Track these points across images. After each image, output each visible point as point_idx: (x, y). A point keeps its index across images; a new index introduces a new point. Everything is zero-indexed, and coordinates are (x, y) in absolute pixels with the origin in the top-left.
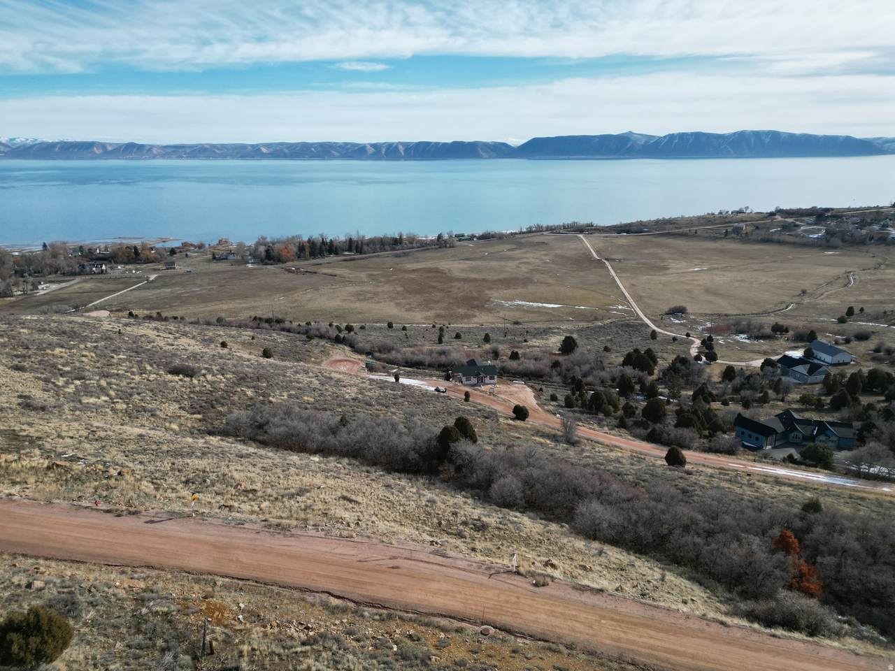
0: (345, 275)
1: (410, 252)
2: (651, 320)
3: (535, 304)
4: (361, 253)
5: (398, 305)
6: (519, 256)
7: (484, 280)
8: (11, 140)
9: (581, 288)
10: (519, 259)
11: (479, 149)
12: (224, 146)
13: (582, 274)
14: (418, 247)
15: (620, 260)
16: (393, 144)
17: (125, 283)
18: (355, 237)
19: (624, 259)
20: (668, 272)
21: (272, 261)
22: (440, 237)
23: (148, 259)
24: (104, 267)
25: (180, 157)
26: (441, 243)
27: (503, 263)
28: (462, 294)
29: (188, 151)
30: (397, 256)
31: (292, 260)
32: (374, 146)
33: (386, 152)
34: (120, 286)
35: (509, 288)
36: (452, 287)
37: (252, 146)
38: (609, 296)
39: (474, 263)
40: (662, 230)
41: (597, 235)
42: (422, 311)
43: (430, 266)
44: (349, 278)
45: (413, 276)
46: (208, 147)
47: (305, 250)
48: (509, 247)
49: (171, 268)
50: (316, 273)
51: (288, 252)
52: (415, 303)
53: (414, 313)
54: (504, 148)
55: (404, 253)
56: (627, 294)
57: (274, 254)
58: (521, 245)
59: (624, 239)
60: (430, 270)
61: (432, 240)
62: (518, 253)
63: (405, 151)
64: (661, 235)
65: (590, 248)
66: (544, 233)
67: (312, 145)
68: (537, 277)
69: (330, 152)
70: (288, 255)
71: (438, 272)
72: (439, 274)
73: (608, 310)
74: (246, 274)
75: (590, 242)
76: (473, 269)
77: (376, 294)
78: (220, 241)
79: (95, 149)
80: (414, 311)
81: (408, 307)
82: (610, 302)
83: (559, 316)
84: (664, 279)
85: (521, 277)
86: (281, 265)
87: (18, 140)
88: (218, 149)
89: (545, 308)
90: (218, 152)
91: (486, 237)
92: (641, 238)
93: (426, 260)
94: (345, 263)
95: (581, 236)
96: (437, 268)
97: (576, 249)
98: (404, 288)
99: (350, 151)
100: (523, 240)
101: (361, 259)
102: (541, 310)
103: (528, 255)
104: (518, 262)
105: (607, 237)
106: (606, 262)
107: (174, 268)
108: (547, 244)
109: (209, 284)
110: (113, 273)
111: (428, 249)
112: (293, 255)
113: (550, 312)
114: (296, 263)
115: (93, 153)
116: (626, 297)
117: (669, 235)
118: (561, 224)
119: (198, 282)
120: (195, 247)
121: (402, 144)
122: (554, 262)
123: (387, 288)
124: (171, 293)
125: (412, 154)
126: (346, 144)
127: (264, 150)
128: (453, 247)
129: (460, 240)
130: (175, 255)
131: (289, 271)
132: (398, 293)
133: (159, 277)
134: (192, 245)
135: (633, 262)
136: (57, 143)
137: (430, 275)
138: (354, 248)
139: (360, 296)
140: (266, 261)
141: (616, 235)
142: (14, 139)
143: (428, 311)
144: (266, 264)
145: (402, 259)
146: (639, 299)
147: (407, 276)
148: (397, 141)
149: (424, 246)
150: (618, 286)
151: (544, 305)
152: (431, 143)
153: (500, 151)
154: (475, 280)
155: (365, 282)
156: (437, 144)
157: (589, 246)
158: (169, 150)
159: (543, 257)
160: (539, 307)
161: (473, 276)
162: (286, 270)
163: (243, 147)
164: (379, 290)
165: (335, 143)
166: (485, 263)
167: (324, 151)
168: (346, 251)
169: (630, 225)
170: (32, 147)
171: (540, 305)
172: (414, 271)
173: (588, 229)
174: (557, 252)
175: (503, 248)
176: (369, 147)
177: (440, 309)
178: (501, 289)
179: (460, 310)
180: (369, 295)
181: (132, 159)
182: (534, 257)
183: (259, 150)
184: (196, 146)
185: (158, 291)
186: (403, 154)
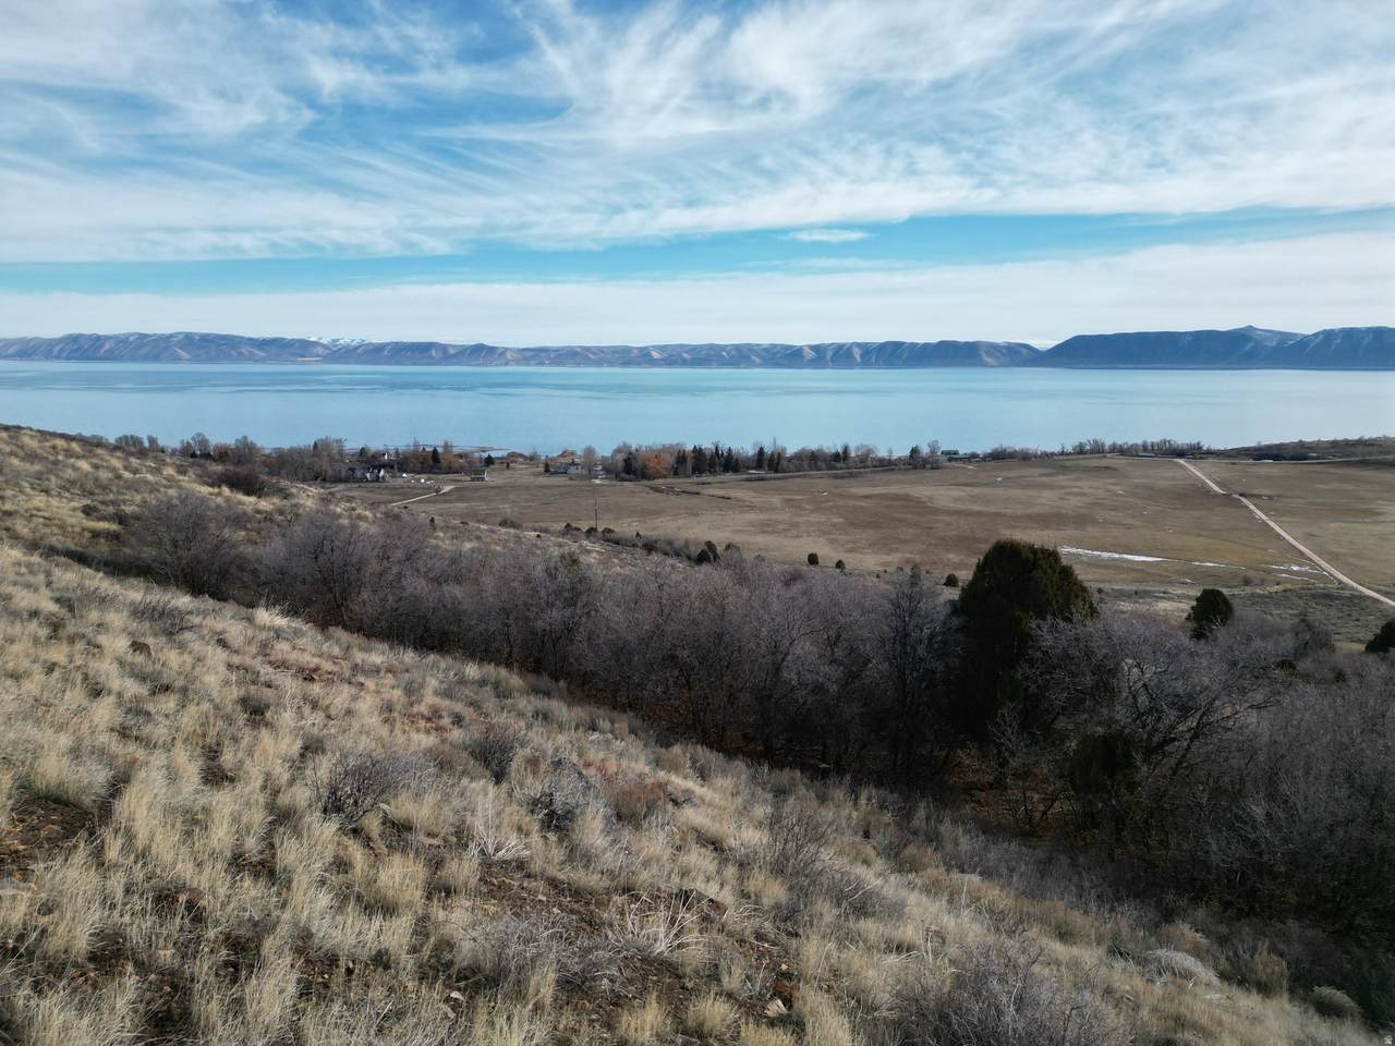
0: (746, 498)
1: (860, 473)
2: (1377, 591)
3: (1106, 555)
4: (776, 471)
5: (832, 542)
6: (1064, 483)
7: (997, 514)
8: (333, 341)
9: (1199, 535)
10: (1063, 487)
11: (983, 353)
12: (601, 350)
13: (1197, 513)
14: (875, 467)
15: (1270, 498)
16: (844, 345)
17: (405, 494)
18: (768, 450)
19: (1278, 496)
20: (1381, 518)
21: (632, 476)
22: (915, 451)
23: (450, 468)
24: (382, 473)
25: (542, 364)
26: (916, 462)
27: (1031, 493)
28: (954, 533)
29: (552, 355)
30: (836, 477)
31: (665, 477)
32: (815, 348)
33: (832, 357)
34: (395, 498)
35: (1048, 528)
36: (937, 521)
37: (641, 349)
38: (1266, 550)
39: (976, 491)
40: (1349, 456)
41: (1210, 460)
42: (877, 553)
43: (894, 491)
44: (751, 503)
45: (864, 504)
46: (579, 350)
47: (685, 461)
48: (1043, 471)
49: (478, 479)
50: (698, 494)
51: (659, 463)
52: (864, 542)
53: (861, 556)
54: (1024, 351)
55: (851, 473)
56: (1302, 548)
57: (637, 465)
58: (1064, 469)
59: (1267, 468)
60: (896, 497)
61: (899, 459)
62: (1061, 479)
63: (862, 356)
64: (1348, 464)
65: (1203, 478)
66: (1108, 455)
67: (724, 347)
68: (1102, 515)
69: (749, 358)
70: (659, 467)
71: (911, 500)
72: (910, 503)
73: (1269, 572)
74: (588, 491)
75: (1201, 469)
76: (975, 499)
77: (796, 525)
78: (564, 452)
79: (433, 352)
80: (862, 553)
81: (850, 546)
82: (1268, 559)
83: (1160, 575)
84: (1378, 529)
85: (1070, 512)
86: (646, 482)
87: (342, 341)
88: (594, 353)
89: (1127, 561)
90: (592, 356)
91: (999, 456)
92: (1306, 468)
93: (886, 484)
94: (748, 483)
95: (1181, 461)
96: (907, 495)
97: (1174, 478)
98: (846, 519)
99: (779, 355)
100: (1068, 464)
101: (775, 479)
102: (1119, 564)
103: (1080, 484)
104: (1063, 491)
105: (1233, 464)
106: (1243, 499)
107: (483, 479)
108: (1115, 470)
109: (527, 501)
110: (391, 482)
111: (892, 470)
112: (666, 469)
113: (1139, 567)
114: (670, 481)
115: (431, 357)
116: (1302, 553)
117: (1363, 464)
118: (1140, 442)
119: (512, 497)
120: (525, 458)
121: (858, 345)
122: (1133, 495)
123: (814, 518)
124: (467, 508)
125: (874, 359)
126: (774, 346)
127: (655, 355)
128: (937, 468)
129: (950, 460)
130: (492, 466)
131: (657, 490)
132: (834, 525)
133: (457, 489)
134: (521, 455)
135: (1300, 501)
136: (388, 344)
137: (896, 503)
138: (766, 463)
139: (766, 528)
140: (623, 475)
141: (1251, 461)
142: (338, 340)
143: (889, 554)
144: (623, 480)
145: (847, 481)
146: (1333, 558)
147: (851, 503)
148: (851, 341)
149: (887, 465)
150: (1279, 535)
151: (1125, 556)
152: (903, 343)
153: (1019, 356)
154: (979, 514)
155: (777, 508)
156: (914, 345)
157: (1200, 475)
158: (528, 354)
159: (1112, 487)
160: (1114, 560)
161: (976, 508)
162: (652, 488)
163: (626, 350)
164: (800, 519)
165: (758, 345)
166: (999, 491)
167: (741, 356)
168: (753, 468)
169: (1280, 447)
170: (356, 348)
171: (1116, 556)
172: (866, 497)
173: (1194, 453)
174: (1136, 481)
175: (1033, 473)
176: (806, 349)
177: (911, 552)
178: (1032, 528)
179: (951, 556)
180: (781, 527)
181: (479, 365)
182: (1093, 488)
183: (649, 354)
184: (563, 348)
185: (447, 506)
186: (859, 359)
